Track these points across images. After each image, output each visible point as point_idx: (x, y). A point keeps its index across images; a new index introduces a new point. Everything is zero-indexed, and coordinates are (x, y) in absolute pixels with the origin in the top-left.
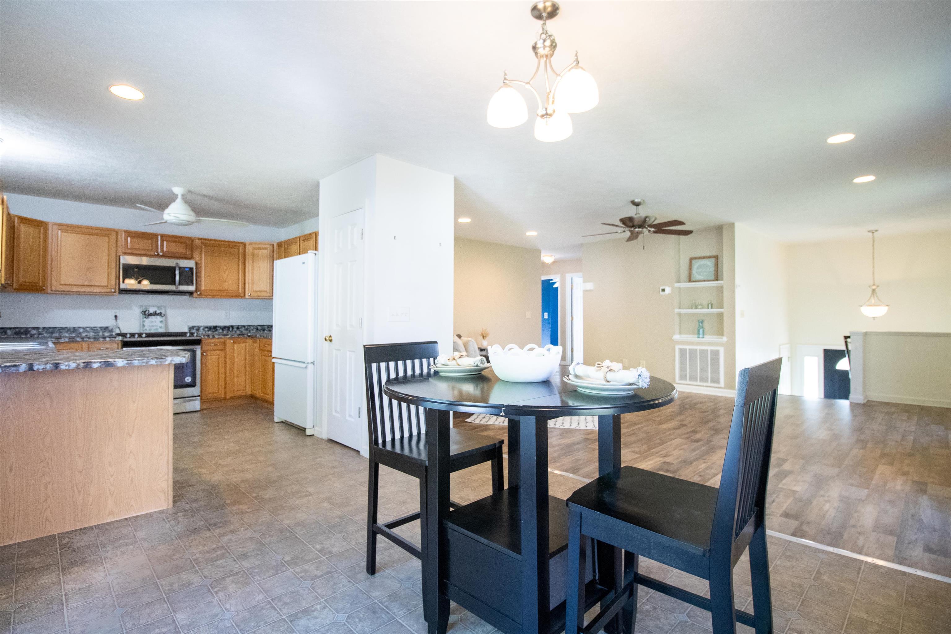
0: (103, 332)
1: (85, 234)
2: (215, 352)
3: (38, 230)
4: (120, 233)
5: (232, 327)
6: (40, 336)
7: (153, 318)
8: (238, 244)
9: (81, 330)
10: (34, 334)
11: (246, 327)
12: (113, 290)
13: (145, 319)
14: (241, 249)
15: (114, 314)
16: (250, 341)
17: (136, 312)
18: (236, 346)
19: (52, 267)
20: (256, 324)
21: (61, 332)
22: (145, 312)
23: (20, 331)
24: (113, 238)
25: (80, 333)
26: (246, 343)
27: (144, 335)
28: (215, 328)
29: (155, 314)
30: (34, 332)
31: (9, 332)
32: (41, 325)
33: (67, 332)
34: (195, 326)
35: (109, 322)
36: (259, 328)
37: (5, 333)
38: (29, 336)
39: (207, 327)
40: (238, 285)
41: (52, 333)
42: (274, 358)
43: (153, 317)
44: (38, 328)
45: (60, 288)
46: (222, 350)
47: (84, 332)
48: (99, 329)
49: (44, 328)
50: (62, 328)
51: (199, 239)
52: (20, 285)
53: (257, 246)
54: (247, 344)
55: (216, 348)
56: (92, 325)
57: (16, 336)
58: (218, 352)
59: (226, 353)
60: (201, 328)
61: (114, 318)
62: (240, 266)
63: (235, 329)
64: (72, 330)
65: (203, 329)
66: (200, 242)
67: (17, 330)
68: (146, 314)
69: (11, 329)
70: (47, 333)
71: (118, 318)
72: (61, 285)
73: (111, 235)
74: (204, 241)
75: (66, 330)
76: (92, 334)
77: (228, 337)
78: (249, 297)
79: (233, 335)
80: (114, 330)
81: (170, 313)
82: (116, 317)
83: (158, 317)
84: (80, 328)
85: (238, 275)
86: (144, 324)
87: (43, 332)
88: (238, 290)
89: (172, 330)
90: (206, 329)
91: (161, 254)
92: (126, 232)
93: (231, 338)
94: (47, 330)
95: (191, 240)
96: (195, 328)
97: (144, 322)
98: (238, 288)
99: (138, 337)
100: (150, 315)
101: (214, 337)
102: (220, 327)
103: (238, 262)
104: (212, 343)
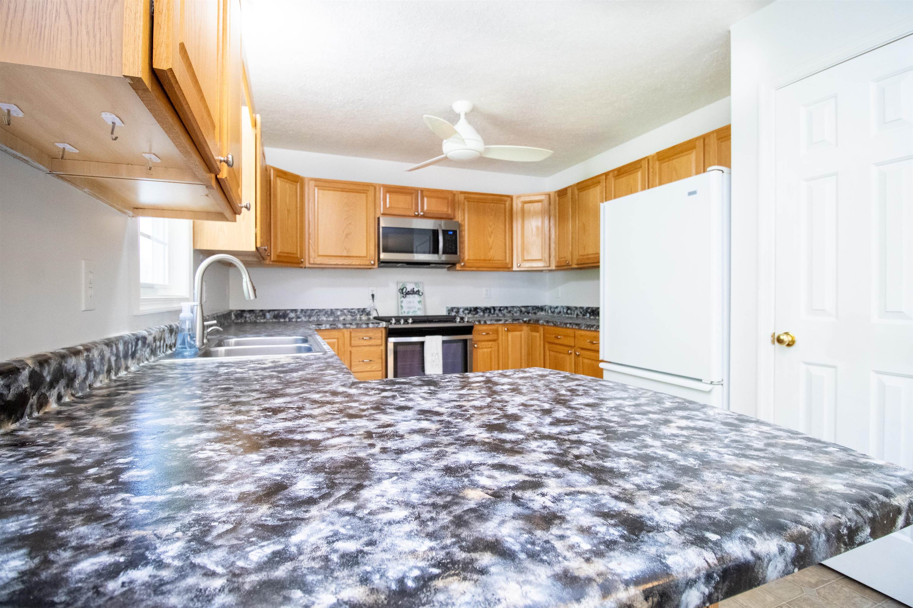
0: (361, 315)
1: (343, 190)
2: (487, 343)
3: (294, 187)
4: (378, 188)
5: (494, 308)
6: (299, 320)
7: (410, 298)
8: (506, 198)
9: (339, 313)
10: (293, 318)
11: (509, 309)
12: (372, 262)
13: (403, 299)
14: (508, 204)
15: (371, 294)
16: (525, 328)
17: (393, 289)
18: (510, 334)
19: (309, 234)
20: (520, 305)
21: (319, 315)
22: (402, 290)
23: (279, 313)
24: (371, 194)
25: (338, 317)
26: (521, 331)
27: (410, 321)
28: (476, 309)
29: (413, 292)
30: (292, 315)
31: (268, 315)
32: (299, 307)
33: (324, 315)
34: (454, 308)
35: (365, 303)
36: (523, 309)
37: (264, 316)
38: (287, 320)
39: (466, 309)
40: (505, 253)
41: (310, 316)
42: (602, 361)
43: (411, 296)
44: (295, 311)
45: (319, 260)
46: (494, 340)
47: (341, 315)
48: (357, 312)
49: (302, 310)
50: (320, 311)
51: (462, 193)
52: (279, 256)
53: (527, 199)
54: (523, 332)
55: (487, 338)
56: (350, 307)
57: (274, 320)
58: (490, 343)
59: (498, 344)
60: (461, 310)
61: (371, 297)
62: (507, 227)
63: (497, 312)
64: (329, 313)
65: (463, 312)
66: (462, 197)
67: (276, 312)
68: (405, 293)
69: (269, 311)
70: (305, 316)
71: (375, 298)
72: (319, 256)
73: (368, 191)
74: (467, 195)
75: (324, 313)
76: (349, 317)
77: (501, 322)
78: (518, 269)
79: (506, 321)
80: (371, 313)
81: (427, 290)
82: (373, 296)
83: (416, 296)
84: (337, 310)
85: (505, 240)
86: (403, 305)
87: (301, 316)
88: (505, 259)
89: (431, 312)
90: (466, 312)
91: (422, 214)
92: (385, 186)
93: (504, 325)
94: (305, 312)
95: (453, 194)
96: (455, 310)
97: (402, 302)
98: (505, 256)
99: (404, 324)
100: (408, 293)
101: (485, 322)
102: (480, 308)
103: (505, 221)
104: (483, 331)
